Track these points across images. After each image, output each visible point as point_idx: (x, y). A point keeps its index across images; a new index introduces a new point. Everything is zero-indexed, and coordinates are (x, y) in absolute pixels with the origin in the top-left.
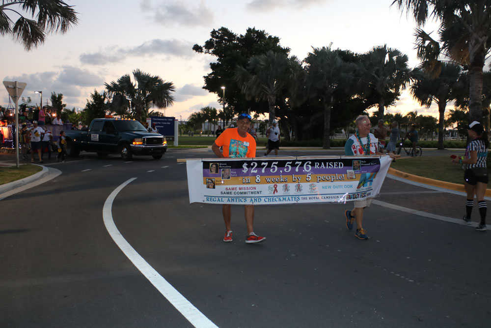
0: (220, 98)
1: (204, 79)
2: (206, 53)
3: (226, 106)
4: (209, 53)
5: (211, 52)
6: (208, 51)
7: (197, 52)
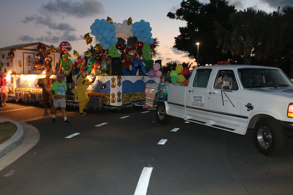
0: (189, 54)
2: (177, 19)
4: (180, 19)
5: (181, 18)
6: (179, 17)
7: (171, 18)
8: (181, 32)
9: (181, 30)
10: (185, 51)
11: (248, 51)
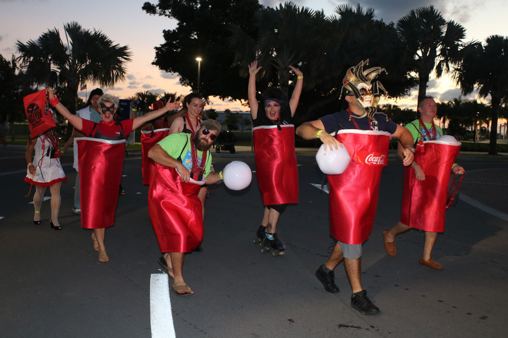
0: (181, 77)
1: (155, 51)
2: (160, 14)
4: (166, 15)
5: (168, 13)
6: (164, 12)
7: (149, 14)
8: (166, 39)
9: (167, 34)
10: (173, 73)
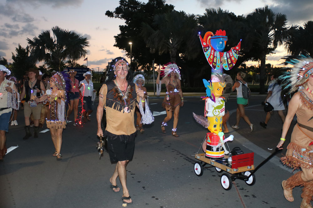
0: (127, 53)
1: (114, 38)
2: (116, 17)
3: (133, 59)
4: (119, 18)
5: (120, 16)
6: (118, 16)
7: (109, 17)
8: (121, 31)
9: (122, 28)
11: (173, 51)
